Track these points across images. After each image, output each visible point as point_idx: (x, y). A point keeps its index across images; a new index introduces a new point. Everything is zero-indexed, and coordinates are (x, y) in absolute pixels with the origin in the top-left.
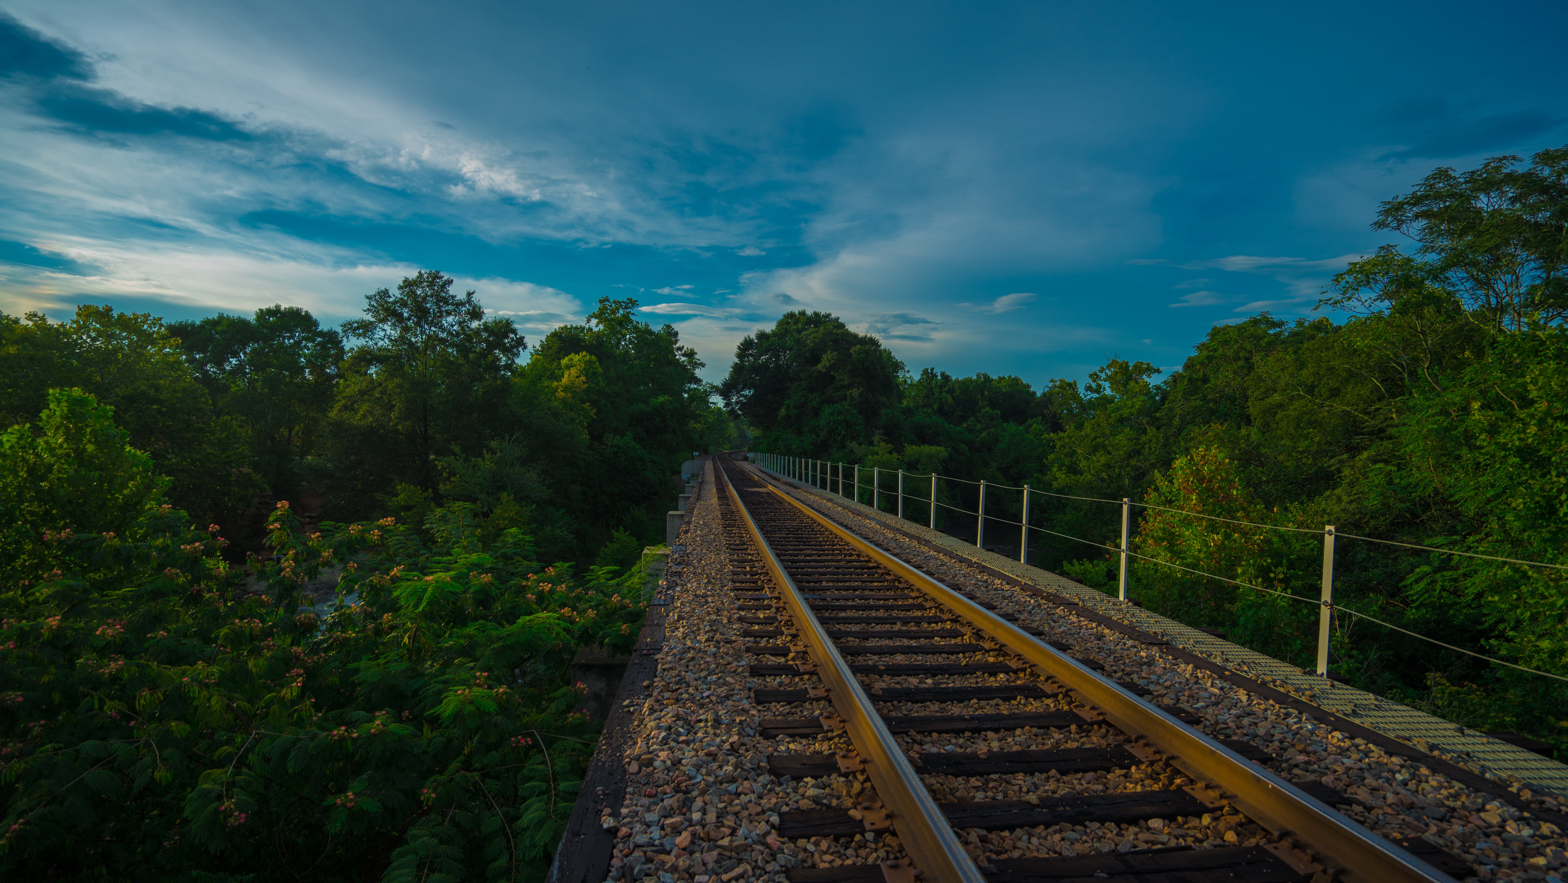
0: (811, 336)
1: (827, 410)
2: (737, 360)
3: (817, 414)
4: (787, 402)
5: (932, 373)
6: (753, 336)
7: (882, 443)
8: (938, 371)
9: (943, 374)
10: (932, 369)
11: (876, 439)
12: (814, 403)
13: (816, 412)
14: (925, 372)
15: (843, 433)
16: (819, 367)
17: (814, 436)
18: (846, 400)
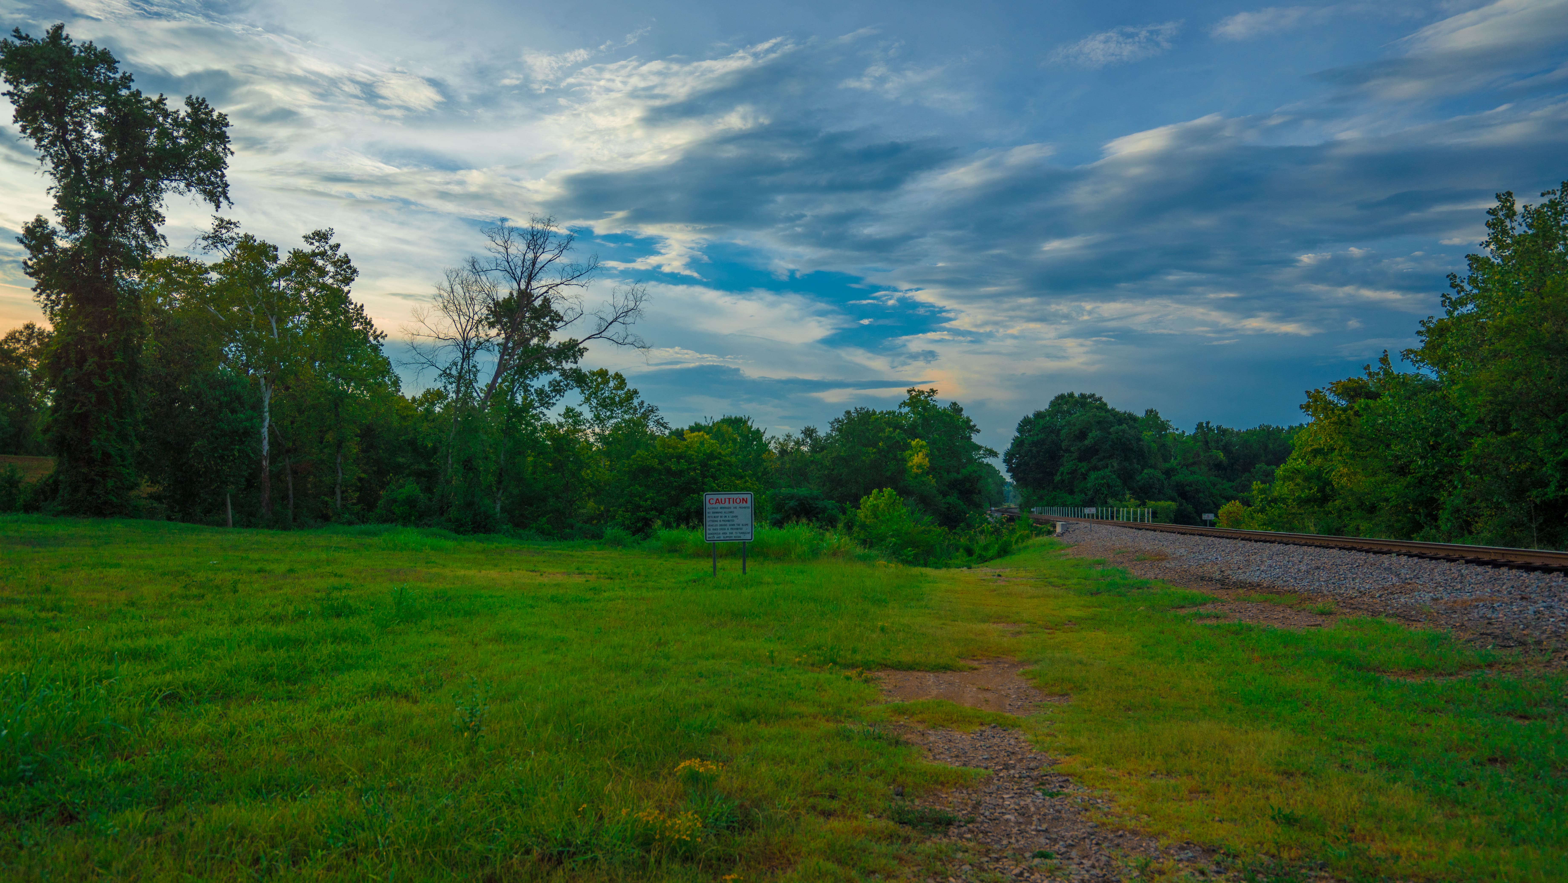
0: (1079, 416)
1: (1093, 475)
2: (1017, 434)
3: (1085, 479)
4: (1062, 469)
5: (1207, 426)
6: (1031, 416)
7: (1132, 500)
8: (1213, 425)
9: (1218, 428)
10: (1208, 423)
11: (1128, 496)
12: (1083, 470)
13: (1085, 477)
14: (1200, 426)
15: (1106, 492)
16: (1086, 442)
17: (1083, 495)
18: (1107, 467)
